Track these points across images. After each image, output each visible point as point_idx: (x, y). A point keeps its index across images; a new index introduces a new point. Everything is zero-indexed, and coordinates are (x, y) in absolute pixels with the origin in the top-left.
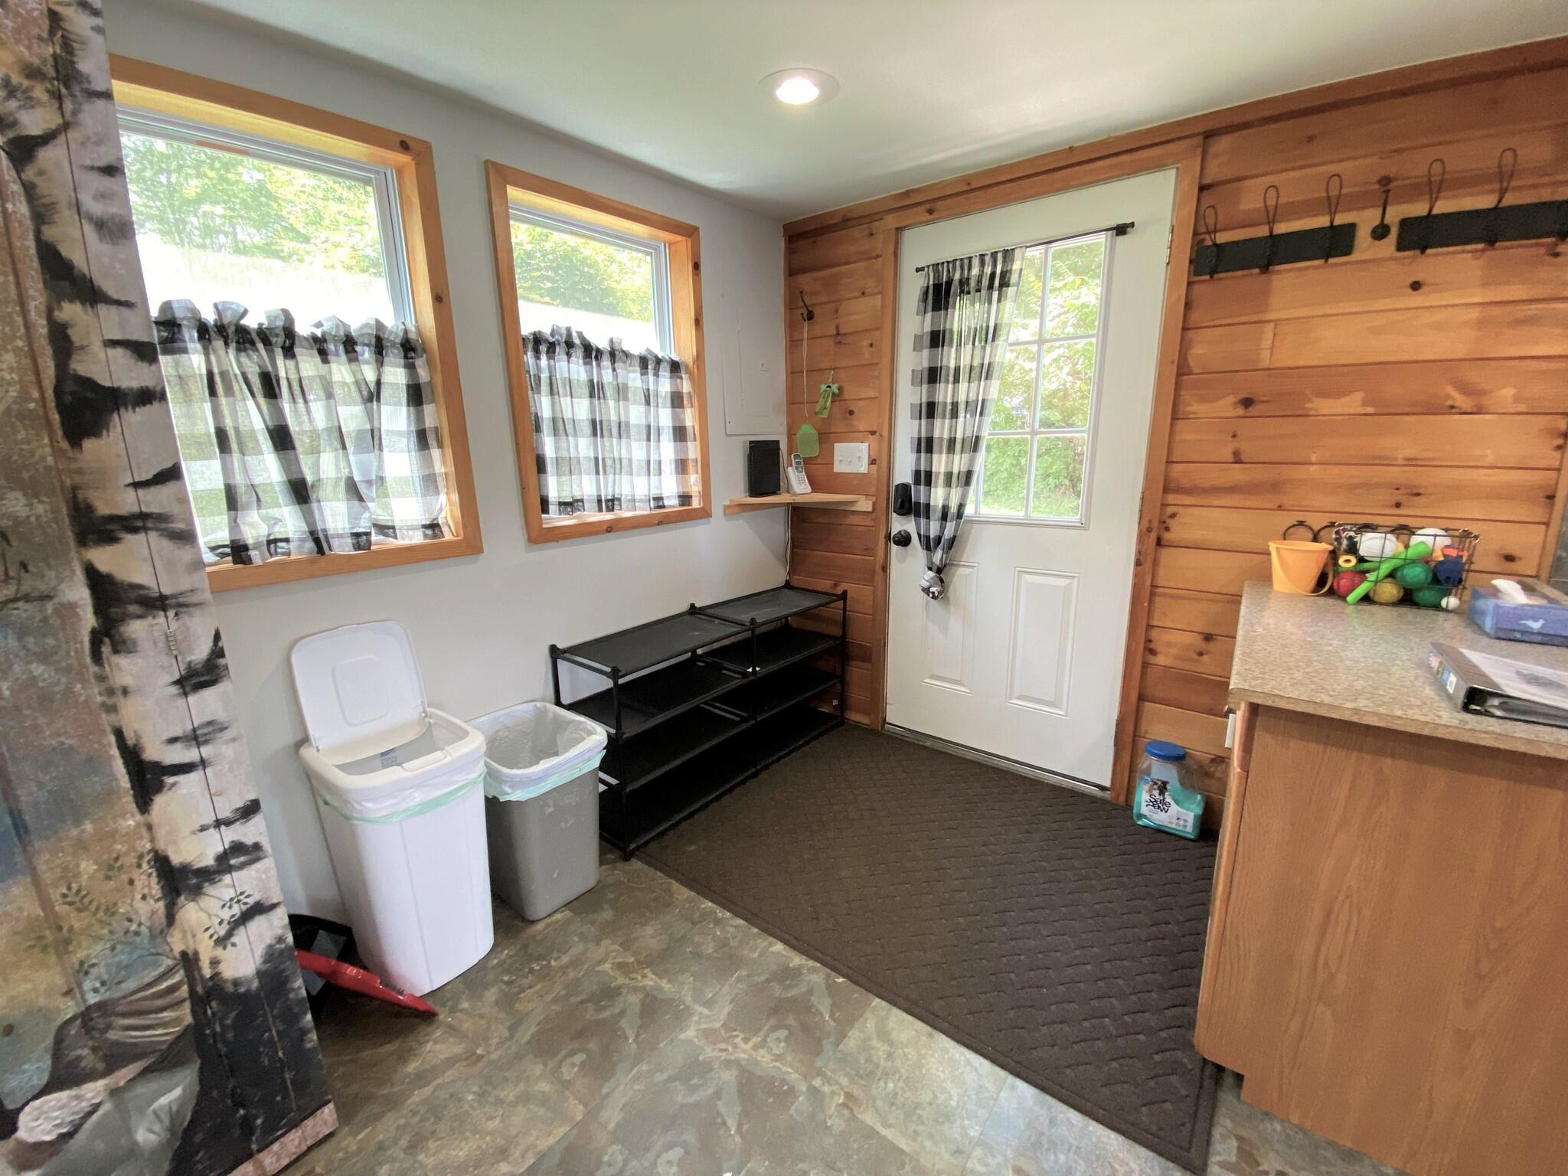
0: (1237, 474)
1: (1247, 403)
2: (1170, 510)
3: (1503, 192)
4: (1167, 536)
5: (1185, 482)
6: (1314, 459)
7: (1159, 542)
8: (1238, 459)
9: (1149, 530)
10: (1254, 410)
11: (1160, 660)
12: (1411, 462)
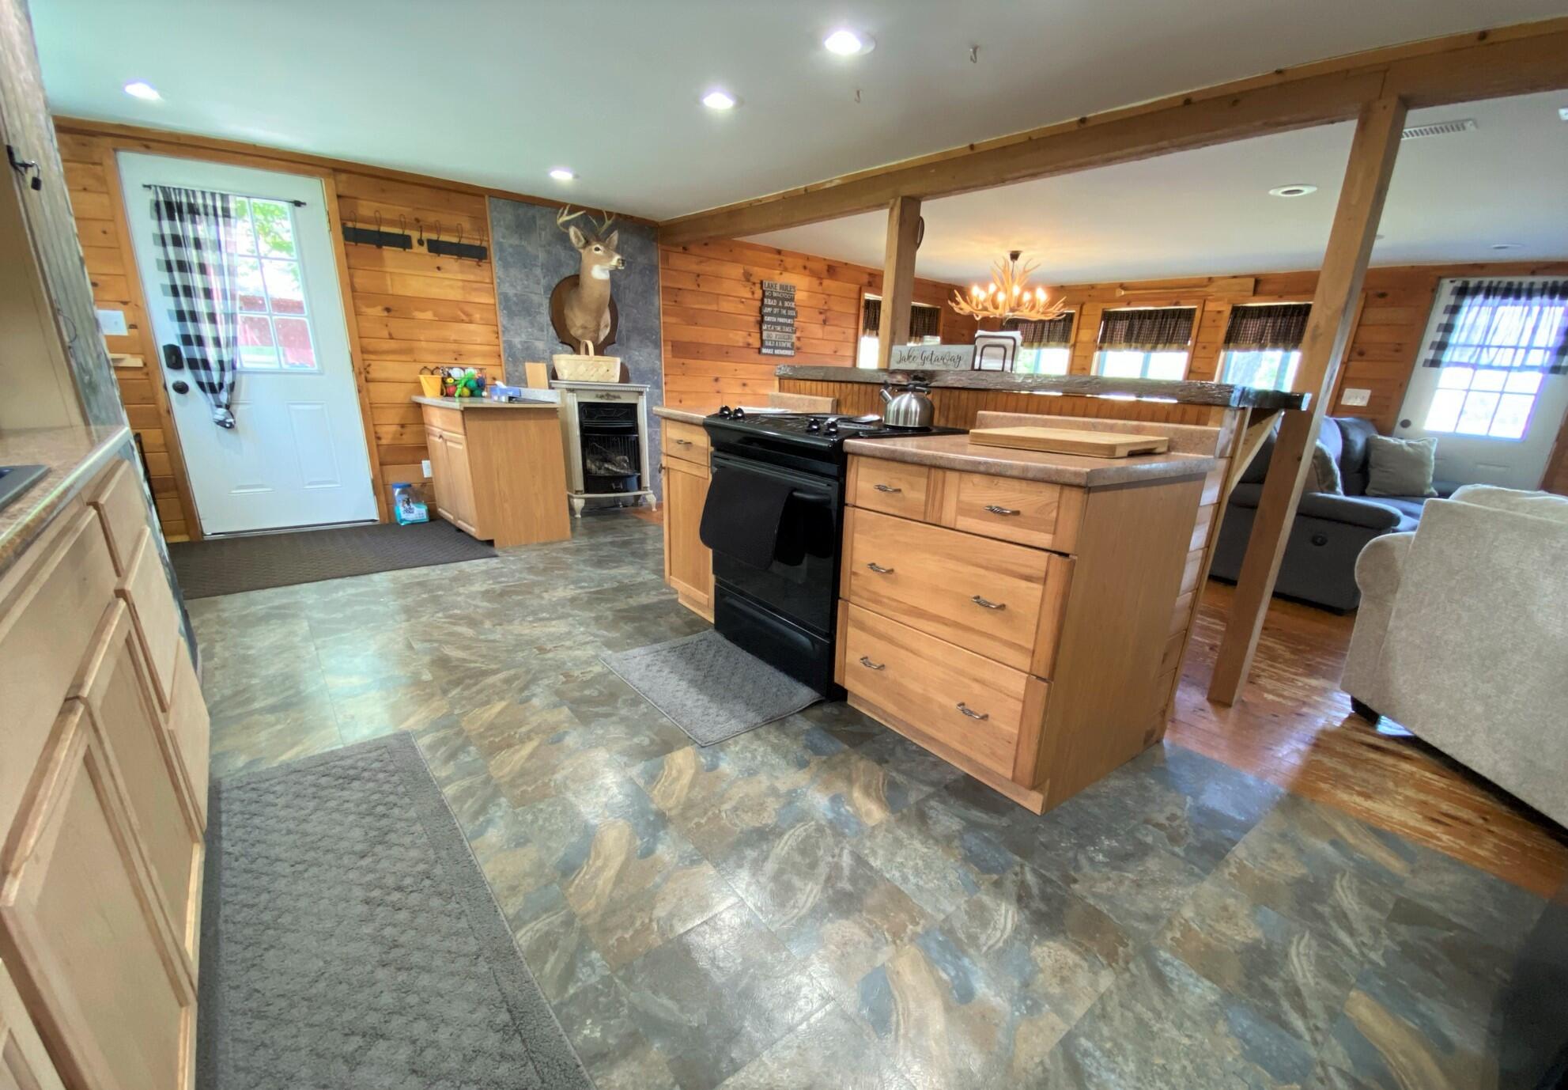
0: (392, 345)
1: (388, 310)
2: (367, 363)
3: (461, 237)
4: (369, 376)
5: (370, 348)
6: (422, 338)
7: (367, 380)
8: (391, 337)
9: (360, 373)
10: (392, 314)
11: (384, 442)
12: (455, 342)
